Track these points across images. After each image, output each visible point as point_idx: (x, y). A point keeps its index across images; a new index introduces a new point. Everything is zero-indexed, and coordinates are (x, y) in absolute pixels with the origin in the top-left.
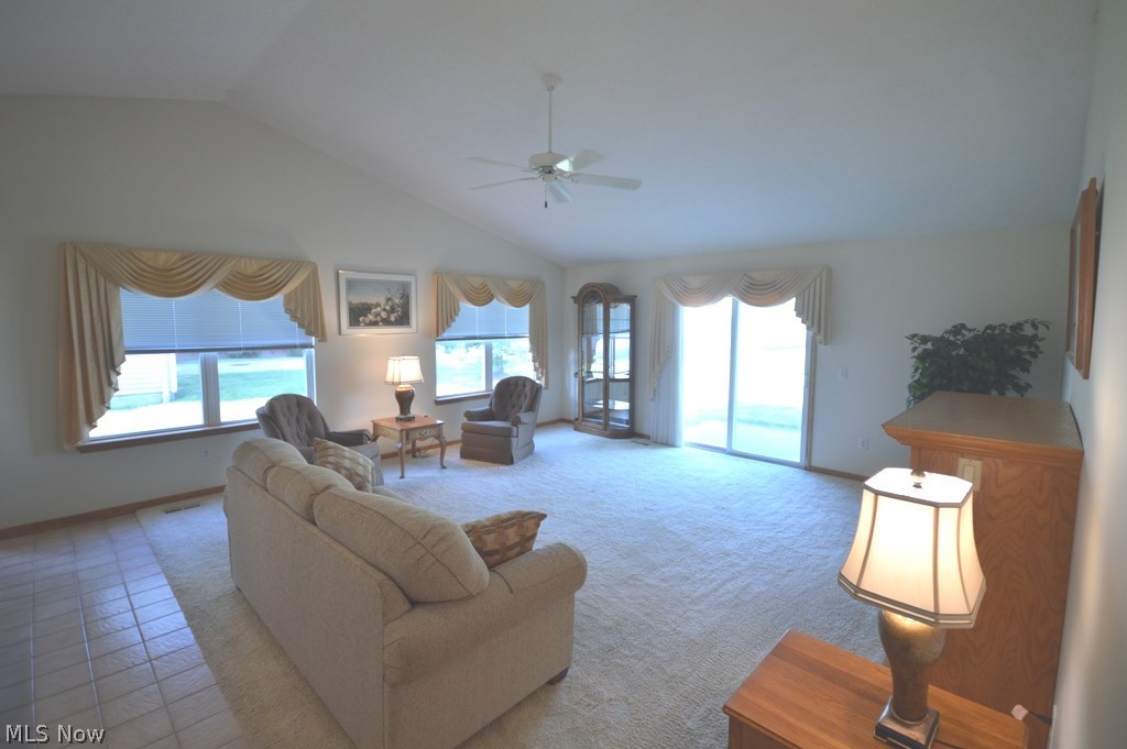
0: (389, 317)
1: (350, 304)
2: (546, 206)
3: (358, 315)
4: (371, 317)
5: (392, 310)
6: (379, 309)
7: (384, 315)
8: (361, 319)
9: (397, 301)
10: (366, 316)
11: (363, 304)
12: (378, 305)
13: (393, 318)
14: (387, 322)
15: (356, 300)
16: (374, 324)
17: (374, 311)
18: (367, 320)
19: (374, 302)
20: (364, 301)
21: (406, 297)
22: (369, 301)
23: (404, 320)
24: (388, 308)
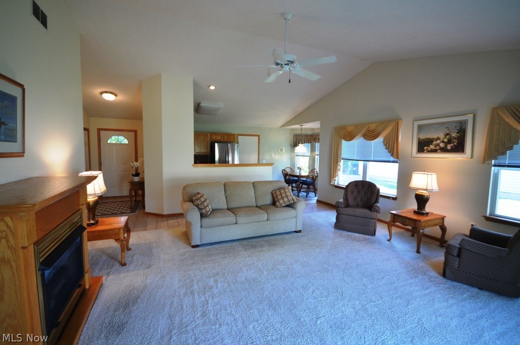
0: (446, 146)
1: (419, 139)
2: (290, 82)
3: (423, 146)
4: (432, 147)
5: (449, 142)
6: (438, 141)
7: (442, 145)
8: (425, 148)
9: (454, 135)
10: (429, 146)
11: (427, 139)
12: (438, 139)
13: (449, 147)
14: (444, 150)
15: (423, 136)
16: (434, 151)
17: (435, 142)
18: (429, 149)
19: (435, 137)
20: (428, 137)
21: (462, 132)
22: (432, 137)
23: (459, 148)
24: (446, 140)
